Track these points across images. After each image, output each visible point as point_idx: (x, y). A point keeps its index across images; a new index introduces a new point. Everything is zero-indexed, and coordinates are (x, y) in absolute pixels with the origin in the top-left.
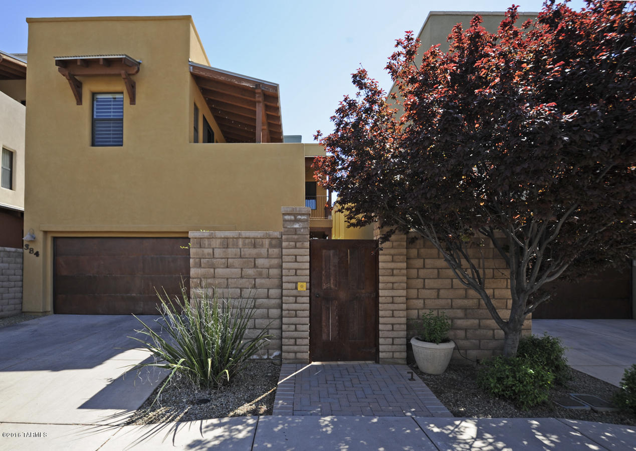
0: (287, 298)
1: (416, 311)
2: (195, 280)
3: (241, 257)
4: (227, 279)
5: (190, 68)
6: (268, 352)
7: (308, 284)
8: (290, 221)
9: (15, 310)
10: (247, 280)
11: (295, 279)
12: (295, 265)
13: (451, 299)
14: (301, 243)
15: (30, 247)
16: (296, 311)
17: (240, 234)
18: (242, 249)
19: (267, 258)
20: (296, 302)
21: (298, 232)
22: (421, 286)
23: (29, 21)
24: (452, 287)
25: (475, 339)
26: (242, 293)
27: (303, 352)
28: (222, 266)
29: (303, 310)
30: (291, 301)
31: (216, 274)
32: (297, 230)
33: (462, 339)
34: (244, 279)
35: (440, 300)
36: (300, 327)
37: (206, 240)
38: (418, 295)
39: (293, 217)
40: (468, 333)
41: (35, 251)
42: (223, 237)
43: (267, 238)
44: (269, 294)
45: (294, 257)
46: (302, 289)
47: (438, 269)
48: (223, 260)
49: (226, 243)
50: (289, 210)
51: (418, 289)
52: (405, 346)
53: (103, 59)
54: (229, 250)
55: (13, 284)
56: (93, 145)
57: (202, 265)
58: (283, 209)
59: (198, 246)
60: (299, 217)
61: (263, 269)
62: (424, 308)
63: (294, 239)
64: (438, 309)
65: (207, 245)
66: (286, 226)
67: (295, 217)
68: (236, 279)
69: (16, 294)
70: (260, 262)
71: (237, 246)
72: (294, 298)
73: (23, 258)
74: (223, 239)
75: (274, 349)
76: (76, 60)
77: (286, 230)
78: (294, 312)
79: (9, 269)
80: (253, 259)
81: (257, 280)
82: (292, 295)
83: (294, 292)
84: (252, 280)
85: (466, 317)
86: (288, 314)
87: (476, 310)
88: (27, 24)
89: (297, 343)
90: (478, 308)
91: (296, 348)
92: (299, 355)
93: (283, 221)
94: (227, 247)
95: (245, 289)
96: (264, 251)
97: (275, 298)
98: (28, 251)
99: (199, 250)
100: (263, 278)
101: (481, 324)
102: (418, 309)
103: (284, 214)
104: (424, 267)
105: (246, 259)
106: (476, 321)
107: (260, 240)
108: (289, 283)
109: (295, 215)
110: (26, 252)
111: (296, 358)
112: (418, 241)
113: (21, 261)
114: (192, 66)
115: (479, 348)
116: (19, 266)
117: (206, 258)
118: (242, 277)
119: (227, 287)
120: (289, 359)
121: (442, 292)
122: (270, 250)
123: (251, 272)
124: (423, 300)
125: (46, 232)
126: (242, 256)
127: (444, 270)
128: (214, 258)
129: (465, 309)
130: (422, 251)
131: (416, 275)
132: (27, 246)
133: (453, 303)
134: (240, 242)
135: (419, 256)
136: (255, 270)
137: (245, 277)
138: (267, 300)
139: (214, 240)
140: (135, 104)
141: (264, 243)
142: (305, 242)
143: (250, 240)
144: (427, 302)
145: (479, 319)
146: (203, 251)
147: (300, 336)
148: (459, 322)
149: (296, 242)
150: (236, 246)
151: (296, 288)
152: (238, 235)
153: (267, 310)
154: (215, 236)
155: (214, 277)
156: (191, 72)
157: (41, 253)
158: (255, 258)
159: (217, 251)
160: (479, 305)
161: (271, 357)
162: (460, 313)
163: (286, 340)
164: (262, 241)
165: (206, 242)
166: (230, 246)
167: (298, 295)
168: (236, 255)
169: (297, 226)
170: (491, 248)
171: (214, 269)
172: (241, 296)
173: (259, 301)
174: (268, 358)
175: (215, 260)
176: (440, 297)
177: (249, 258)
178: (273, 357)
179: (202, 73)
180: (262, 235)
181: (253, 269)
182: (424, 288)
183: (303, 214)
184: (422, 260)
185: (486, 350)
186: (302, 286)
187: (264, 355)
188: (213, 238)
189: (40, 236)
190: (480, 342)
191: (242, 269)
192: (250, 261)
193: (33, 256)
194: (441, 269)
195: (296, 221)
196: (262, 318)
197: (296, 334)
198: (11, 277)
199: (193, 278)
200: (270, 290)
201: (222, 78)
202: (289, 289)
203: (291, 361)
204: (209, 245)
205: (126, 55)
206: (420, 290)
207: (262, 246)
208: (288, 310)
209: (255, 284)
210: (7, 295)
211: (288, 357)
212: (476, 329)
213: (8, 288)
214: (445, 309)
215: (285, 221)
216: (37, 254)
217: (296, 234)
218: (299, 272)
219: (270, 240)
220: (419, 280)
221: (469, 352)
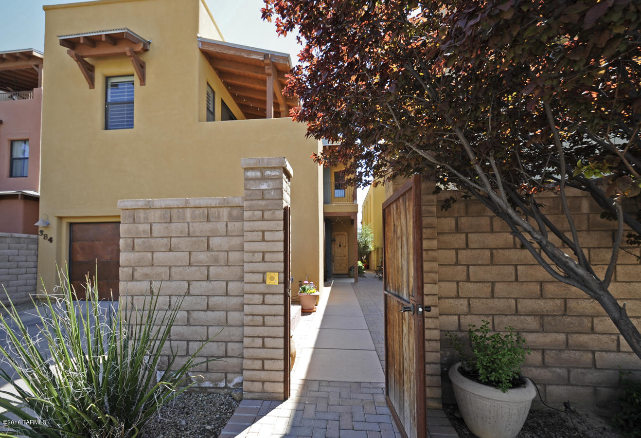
0: (251, 296)
1: (456, 318)
2: (126, 269)
3: (189, 235)
4: (170, 267)
5: (199, 44)
6: (226, 377)
7: (282, 275)
8: (255, 179)
9: (26, 297)
10: (198, 268)
11: (262, 267)
12: (263, 246)
13: (516, 299)
14: (270, 212)
15: (44, 233)
16: (263, 316)
17: (187, 202)
18: (191, 224)
19: (227, 235)
20: (263, 303)
21: (267, 196)
22: (464, 277)
23: (46, 8)
24: (517, 280)
25: (561, 368)
26: (191, 288)
27: (274, 382)
28: (163, 249)
29: (274, 315)
30: (256, 301)
31: (155, 261)
32: (265, 192)
33: (535, 367)
34: (192, 268)
35: (496, 300)
36: (269, 342)
37: (142, 211)
38: (458, 292)
39: (258, 174)
40: (546, 356)
41: (49, 237)
42: (163, 206)
43: (225, 206)
44: (228, 290)
45: (261, 234)
46: (272, 283)
47: (491, 249)
48: (165, 239)
49: (169, 215)
50: (252, 162)
51: (458, 283)
52: (439, 378)
53: (106, 35)
54: (173, 225)
55: (23, 270)
56: (106, 128)
57: (136, 248)
58: (245, 162)
59: (131, 220)
60: (268, 173)
61: (220, 253)
62: (469, 313)
63: (261, 205)
64: (493, 315)
65: (142, 218)
66: (248, 186)
67: (262, 174)
68: (181, 268)
69: (28, 281)
70: (215, 242)
71: (184, 219)
72: (261, 297)
73: (38, 244)
74: (164, 210)
75: (235, 373)
76: (79, 38)
77: (249, 192)
78: (261, 318)
79: (18, 255)
80: (206, 238)
81: (211, 269)
82: (258, 291)
83: (261, 288)
84: (204, 268)
85: (543, 329)
86: (252, 320)
87: (560, 318)
88: (44, 12)
89: (266, 367)
90: (564, 315)
91: (263, 375)
92: (268, 387)
93: (245, 180)
94: (171, 222)
95: (194, 283)
96: (221, 226)
97: (237, 296)
98: (43, 236)
99: (131, 226)
100: (221, 265)
101: (570, 341)
102: (459, 315)
103: (246, 169)
104: (467, 247)
105: (196, 238)
106: (562, 337)
107: (216, 210)
108: (253, 273)
109: (262, 169)
110: (41, 238)
111: (263, 392)
112: (455, 206)
113: (36, 247)
114: (200, 41)
115: (568, 383)
116: (33, 252)
117: (141, 238)
118: (190, 265)
119: (170, 279)
120: (254, 392)
121: (498, 286)
122: (230, 225)
123: (203, 256)
124: (466, 300)
125: (60, 218)
126: (191, 234)
127: (501, 251)
128: (152, 237)
129: (540, 316)
130: (463, 220)
131: (455, 260)
132: (42, 232)
133: (519, 306)
134: (188, 213)
135: (458, 229)
136: (209, 254)
137: (195, 264)
138: (226, 297)
139: (152, 210)
140: (144, 85)
141: (221, 214)
142: (277, 210)
143: (201, 210)
144: (475, 303)
145: (567, 334)
146: (137, 228)
147: (270, 356)
148: (530, 338)
149: (263, 211)
150: (182, 219)
151: (264, 281)
152: (184, 204)
153: (224, 313)
154: (153, 206)
155: (152, 265)
156: (200, 49)
157: (54, 239)
158: (208, 237)
159: (156, 227)
160: (565, 310)
161: (231, 385)
162: (532, 322)
163: (249, 362)
164: (218, 211)
165: (142, 214)
166: (174, 219)
167: (266, 291)
168: (182, 232)
169: (264, 186)
170: (583, 214)
171: (153, 253)
172: (188, 293)
173: (214, 300)
174: (226, 387)
175: (152, 241)
176: (496, 295)
177: (201, 237)
178: (233, 386)
179: (211, 49)
180: (218, 202)
181: (205, 253)
182: (468, 280)
183: (274, 168)
184: (464, 236)
185: (581, 386)
186: (272, 278)
187: (221, 381)
188: (150, 208)
189: (54, 222)
190: (569, 372)
191: (190, 252)
192: (202, 241)
193: (47, 242)
194: (496, 249)
195: (264, 179)
196: (218, 325)
197: (263, 353)
198: (20, 264)
199: (124, 267)
200: (230, 284)
201: (232, 52)
202: (253, 283)
203: (256, 396)
204: (146, 218)
205: (127, 29)
206: (461, 284)
207: (218, 218)
208: (252, 315)
209: (208, 275)
210: (15, 282)
211: (252, 389)
212: (560, 350)
213: (17, 274)
214: (506, 315)
215: (247, 179)
216: (51, 240)
217: (263, 199)
218: (267, 256)
219: (229, 209)
220: (459, 267)
221: (550, 388)
